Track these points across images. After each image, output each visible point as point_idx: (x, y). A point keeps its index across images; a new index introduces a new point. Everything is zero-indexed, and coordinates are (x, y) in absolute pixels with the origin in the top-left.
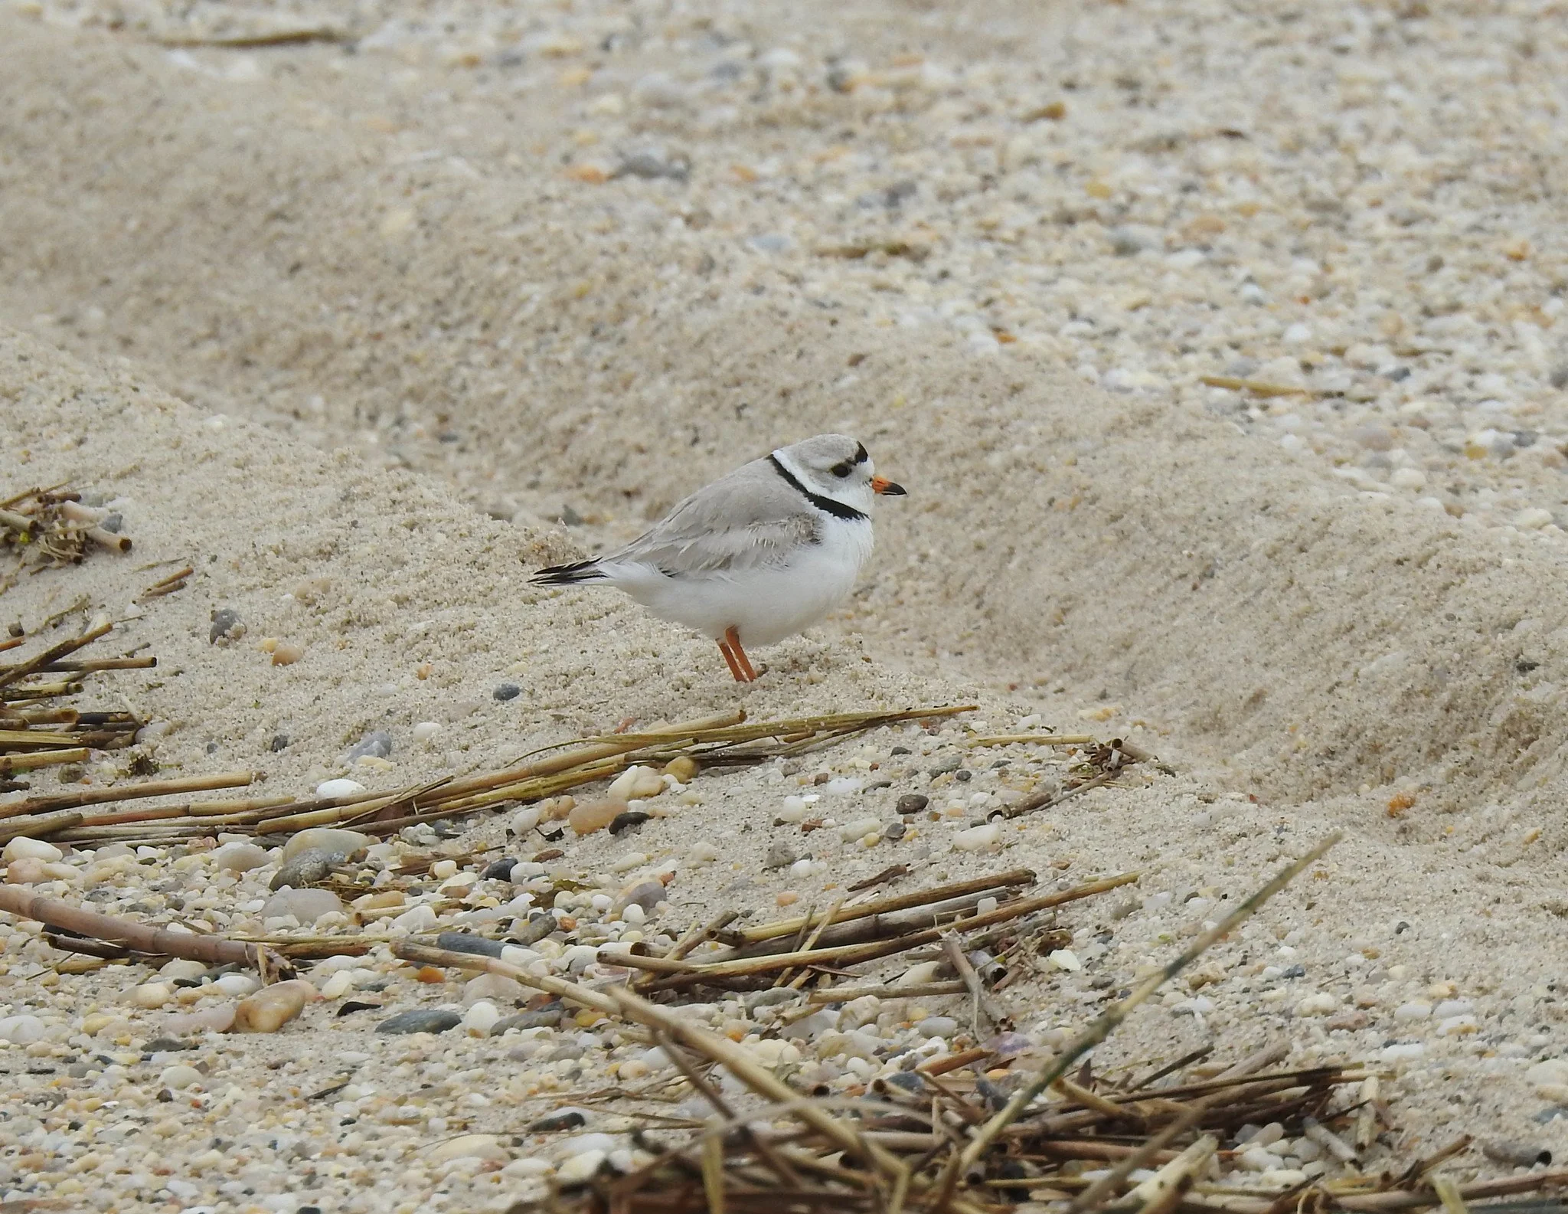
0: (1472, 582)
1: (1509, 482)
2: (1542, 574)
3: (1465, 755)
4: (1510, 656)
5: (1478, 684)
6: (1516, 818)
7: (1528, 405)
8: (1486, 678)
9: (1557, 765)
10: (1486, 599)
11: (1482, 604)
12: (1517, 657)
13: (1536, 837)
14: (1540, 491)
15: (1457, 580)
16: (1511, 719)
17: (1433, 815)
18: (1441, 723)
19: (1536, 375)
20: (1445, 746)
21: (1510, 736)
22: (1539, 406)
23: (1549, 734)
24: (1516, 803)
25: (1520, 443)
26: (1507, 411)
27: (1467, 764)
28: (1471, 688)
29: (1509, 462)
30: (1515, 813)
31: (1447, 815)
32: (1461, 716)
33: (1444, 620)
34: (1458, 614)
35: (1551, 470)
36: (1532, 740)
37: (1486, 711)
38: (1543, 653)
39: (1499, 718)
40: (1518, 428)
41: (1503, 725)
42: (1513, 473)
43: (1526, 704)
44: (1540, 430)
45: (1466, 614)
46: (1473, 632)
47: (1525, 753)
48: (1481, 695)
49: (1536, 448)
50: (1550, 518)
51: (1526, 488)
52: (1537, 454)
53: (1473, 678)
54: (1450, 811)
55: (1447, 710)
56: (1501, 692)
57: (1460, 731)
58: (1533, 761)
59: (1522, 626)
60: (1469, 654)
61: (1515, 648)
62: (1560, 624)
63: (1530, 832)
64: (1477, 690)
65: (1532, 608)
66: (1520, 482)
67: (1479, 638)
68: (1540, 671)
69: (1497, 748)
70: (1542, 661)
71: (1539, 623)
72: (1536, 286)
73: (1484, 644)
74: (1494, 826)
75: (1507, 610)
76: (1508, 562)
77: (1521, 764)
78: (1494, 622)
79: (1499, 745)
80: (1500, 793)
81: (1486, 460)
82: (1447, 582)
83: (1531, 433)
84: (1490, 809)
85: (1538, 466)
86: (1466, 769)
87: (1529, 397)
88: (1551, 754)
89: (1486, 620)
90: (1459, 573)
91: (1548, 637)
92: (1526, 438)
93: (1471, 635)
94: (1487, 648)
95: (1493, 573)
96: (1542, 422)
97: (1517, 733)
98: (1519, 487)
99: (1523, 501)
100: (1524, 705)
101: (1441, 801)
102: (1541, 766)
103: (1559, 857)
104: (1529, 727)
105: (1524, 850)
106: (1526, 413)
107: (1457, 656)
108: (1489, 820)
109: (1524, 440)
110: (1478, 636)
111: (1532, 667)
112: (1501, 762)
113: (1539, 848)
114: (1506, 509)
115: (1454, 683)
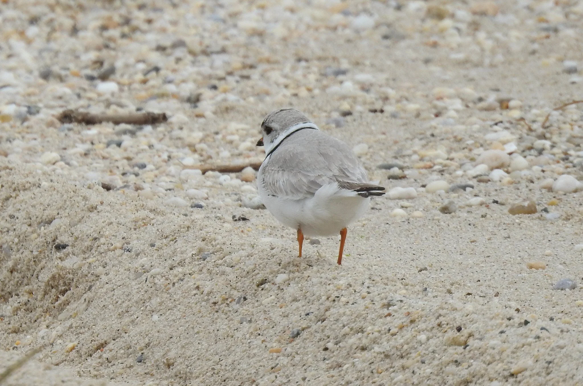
0: (23, 196)
1: (28, 136)
2: (67, 192)
3: (24, 298)
4: (49, 240)
5: (30, 256)
6: (60, 336)
7: (31, 90)
8: (35, 253)
9: (84, 306)
10: (33, 206)
11: (31, 209)
12: (54, 241)
13: (73, 348)
14: (48, 142)
15: (14, 195)
16: (53, 278)
17: (6, 334)
18: (7, 280)
19: (30, 72)
20: (10, 293)
21: (52, 288)
22: (37, 91)
23: (77, 287)
24: (59, 328)
25: (30, 112)
26: (18, 93)
27: (26, 304)
28: (26, 259)
29: (26, 124)
30: (59, 333)
31: (14, 334)
32: (20, 276)
33: (8, 219)
34: (16, 214)
35: (51, 129)
36: (66, 291)
37: (35, 273)
38: (70, 239)
39: (45, 276)
40: (27, 104)
41: (49, 281)
42: (29, 130)
43: (62, 269)
44: (40, 105)
45: (21, 215)
46: (26, 226)
47: (62, 298)
48: (32, 263)
49: (41, 116)
50: (59, 158)
51: (39, 140)
52: (42, 120)
53: (27, 253)
54: (16, 331)
55: (12, 272)
56: (44, 261)
57: (19, 284)
58: (67, 303)
59: (56, 223)
60: (23, 239)
61: (52, 235)
62: (80, 221)
63: (70, 345)
64: (30, 260)
65: (61, 212)
66: (35, 136)
67: (30, 229)
68: (69, 249)
69: (44, 295)
70: (70, 244)
71: (67, 221)
72: (20, 19)
73: (32, 232)
74: (47, 342)
75: (47, 212)
76: (45, 184)
77: (60, 304)
78: (39, 220)
79: (46, 293)
80: (47, 322)
81: (12, 122)
82: (8, 195)
83: (36, 107)
84: (43, 331)
85: (44, 127)
86: (24, 307)
87: (29, 85)
88: (79, 299)
89: (34, 219)
90: (15, 190)
91: (73, 229)
92: (33, 110)
93: (25, 228)
94: (35, 235)
95: (36, 191)
96: (40, 101)
97: (57, 286)
98: (35, 139)
99: (39, 148)
100: (61, 269)
101: (11, 326)
102: (73, 306)
103: (89, 360)
104: (65, 283)
105: (67, 356)
106: (29, 95)
107: (16, 240)
108: (43, 338)
109: (32, 110)
110: (29, 228)
111: (64, 247)
112: (47, 303)
113: (76, 355)
114: (30, 152)
115: (15, 256)
